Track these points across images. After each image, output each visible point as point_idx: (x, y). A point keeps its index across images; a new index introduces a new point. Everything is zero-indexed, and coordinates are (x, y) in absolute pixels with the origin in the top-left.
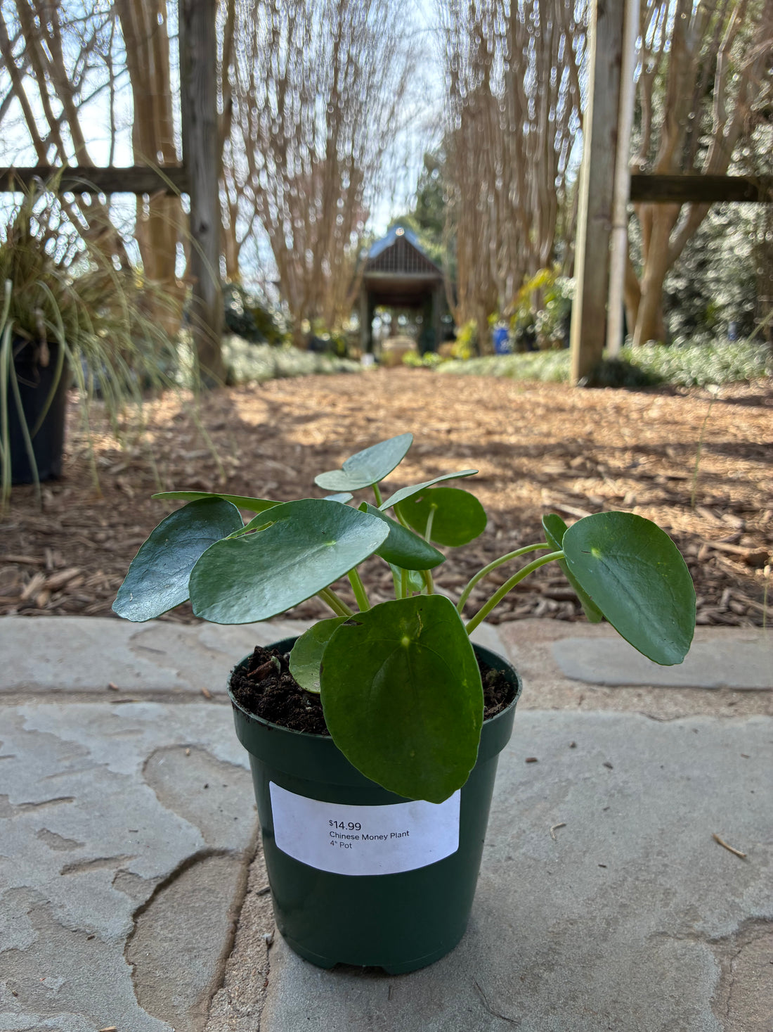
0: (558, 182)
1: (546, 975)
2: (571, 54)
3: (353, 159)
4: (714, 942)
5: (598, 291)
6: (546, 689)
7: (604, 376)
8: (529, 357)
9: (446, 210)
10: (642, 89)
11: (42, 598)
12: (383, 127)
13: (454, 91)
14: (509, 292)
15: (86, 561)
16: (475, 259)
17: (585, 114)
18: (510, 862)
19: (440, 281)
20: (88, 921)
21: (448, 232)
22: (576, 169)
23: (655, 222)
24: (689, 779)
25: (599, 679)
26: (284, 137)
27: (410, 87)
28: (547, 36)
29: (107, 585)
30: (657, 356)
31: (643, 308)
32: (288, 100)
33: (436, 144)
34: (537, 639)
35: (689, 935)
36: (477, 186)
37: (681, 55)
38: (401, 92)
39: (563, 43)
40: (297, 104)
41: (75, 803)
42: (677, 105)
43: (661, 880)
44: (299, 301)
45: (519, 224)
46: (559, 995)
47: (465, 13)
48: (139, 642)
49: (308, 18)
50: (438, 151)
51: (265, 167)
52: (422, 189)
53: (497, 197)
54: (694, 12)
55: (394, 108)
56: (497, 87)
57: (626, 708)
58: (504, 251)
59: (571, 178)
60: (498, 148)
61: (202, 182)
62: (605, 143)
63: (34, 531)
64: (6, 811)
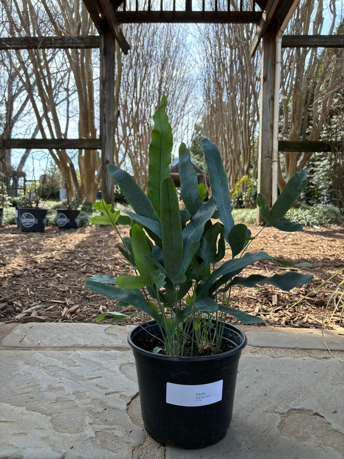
0: (251, 138)
4: (281, 414)
5: (267, 187)
8: (240, 210)
11: (68, 316)
15: (80, 302)
20: (116, 406)
23: (290, 157)
25: (257, 345)
29: (89, 312)
30: (293, 212)
33: (200, 120)
35: (274, 412)
38: (186, 101)
41: (103, 378)
42: (297, 113)
43: (268, 399)
45: (235, 155)
48: (107, 331)
50: (201, 124)
52: (194, 137)
53: (225, 142)
55: (182, 107)
56: (225, 100)
57: (265, 354)
61: (108, 145)
62: (268, 129)
63: (58, 291)
64: (84, 380)
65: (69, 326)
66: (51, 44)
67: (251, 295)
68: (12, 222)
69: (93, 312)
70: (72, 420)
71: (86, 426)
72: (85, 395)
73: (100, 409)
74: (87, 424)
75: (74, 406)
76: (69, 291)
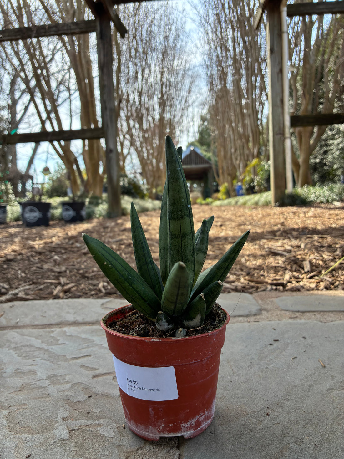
0: (259, 123)
1: (286, 403)
2: (260, 70)
3: (171, 119)
5: (281, 165)
6: (275, 314)
7: (286, 201)
8: (252, 196)
9: (211, 138)
10: (292, 82)
11: (61, 295)
12: (183, 106)
13: (211, 89)
14: (241, 169)
16: (225, 157)
17: (268, 93)
18: (267, 369)
19: (210, 168)
20: (106, 392)
21: (212, 147)
22: (266, 117)
23: (303, 135)
24: (338, 341)
25: (297, 310)
26: (141, 113)
27: (193, 89)
28: (250, 64)
30: (309, 191)
31: (301, 171)
32: (143, 98)
33: (205, 111)
34: (269, 298)
36: (224, 126)
37: (308, 66)
38: (189, 91)
39: (256, 66)
40: (146, 100)
41: (92, 356)
42: (308, 87)
43: (330, 372)
44: (151, 180)
45: (244, 140)
46: (292, 408)
47: (215, 58)
48: (105, 306)
49: (150, 66)
50: (206, 114)
51: (134, 126)
52: (201, 129)
53: (233, 130)
54: (312, 47)
55: (187, 98)
56: (230, 86)
57: (309, 319)
58: (238, 152)
59: (264, 121)
60: (232, 111)
61: (110, 132)
62: (278, 104)
63: (54, 272)
64: (66, 360)
65: (58, 303)
66: (45, 32)
67: (278, 263)
68: (17, 219)
69: (91, 290)
70: (38, 414)
71: (57, 422)
72: (64, 379)
73: (82, 397)
74: (59, 419)
75: (45, 394)
76: (65, 271)
